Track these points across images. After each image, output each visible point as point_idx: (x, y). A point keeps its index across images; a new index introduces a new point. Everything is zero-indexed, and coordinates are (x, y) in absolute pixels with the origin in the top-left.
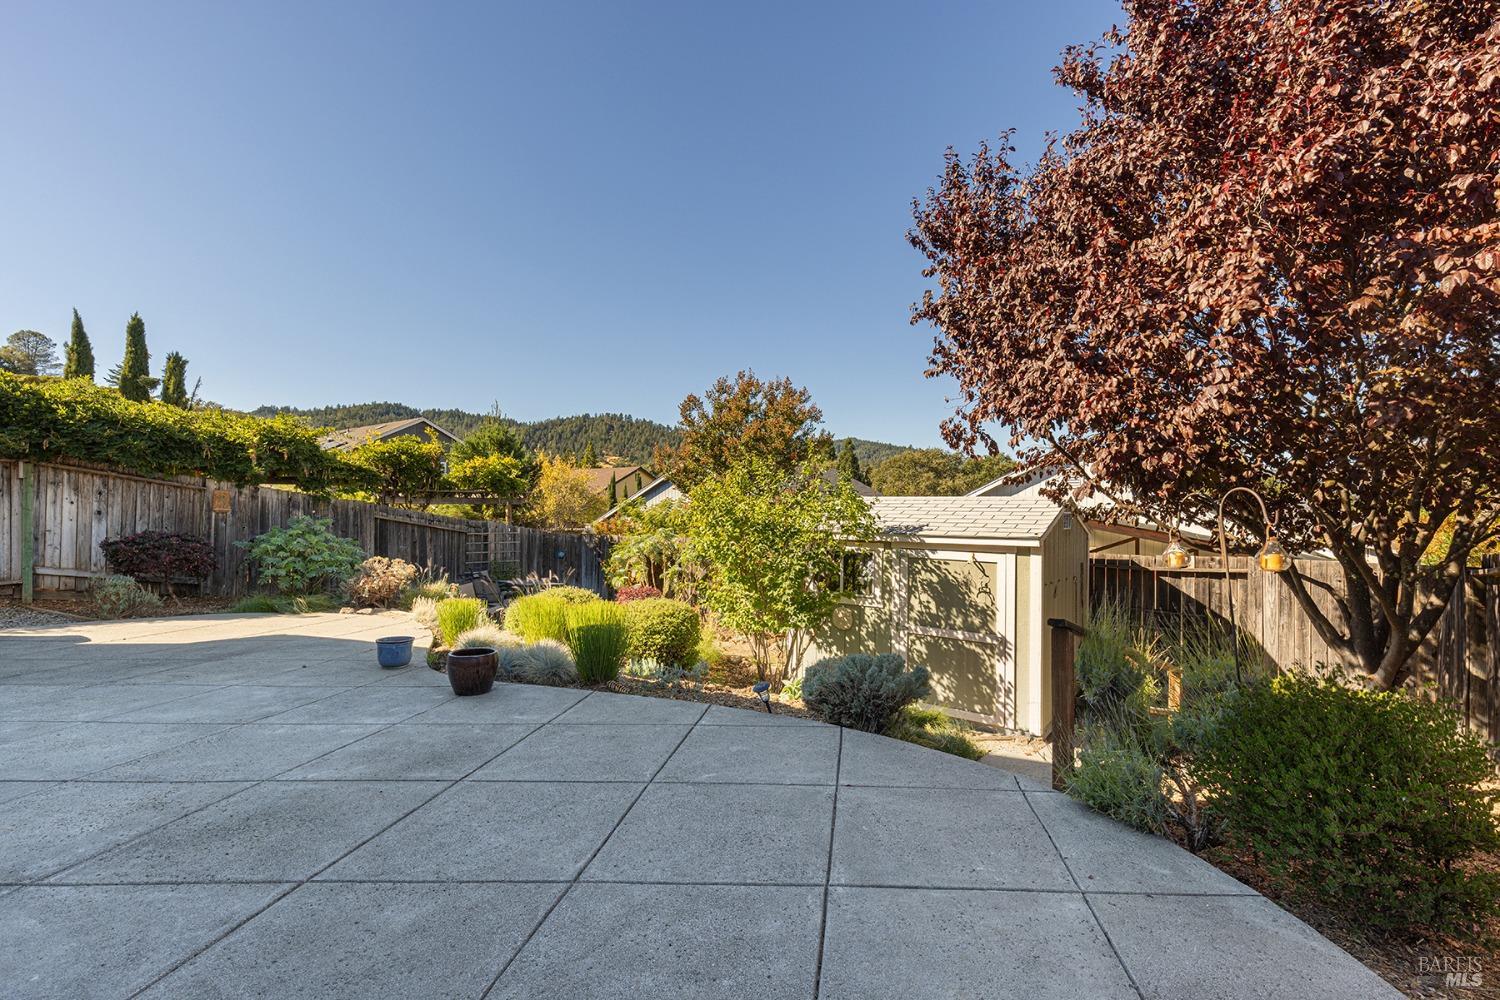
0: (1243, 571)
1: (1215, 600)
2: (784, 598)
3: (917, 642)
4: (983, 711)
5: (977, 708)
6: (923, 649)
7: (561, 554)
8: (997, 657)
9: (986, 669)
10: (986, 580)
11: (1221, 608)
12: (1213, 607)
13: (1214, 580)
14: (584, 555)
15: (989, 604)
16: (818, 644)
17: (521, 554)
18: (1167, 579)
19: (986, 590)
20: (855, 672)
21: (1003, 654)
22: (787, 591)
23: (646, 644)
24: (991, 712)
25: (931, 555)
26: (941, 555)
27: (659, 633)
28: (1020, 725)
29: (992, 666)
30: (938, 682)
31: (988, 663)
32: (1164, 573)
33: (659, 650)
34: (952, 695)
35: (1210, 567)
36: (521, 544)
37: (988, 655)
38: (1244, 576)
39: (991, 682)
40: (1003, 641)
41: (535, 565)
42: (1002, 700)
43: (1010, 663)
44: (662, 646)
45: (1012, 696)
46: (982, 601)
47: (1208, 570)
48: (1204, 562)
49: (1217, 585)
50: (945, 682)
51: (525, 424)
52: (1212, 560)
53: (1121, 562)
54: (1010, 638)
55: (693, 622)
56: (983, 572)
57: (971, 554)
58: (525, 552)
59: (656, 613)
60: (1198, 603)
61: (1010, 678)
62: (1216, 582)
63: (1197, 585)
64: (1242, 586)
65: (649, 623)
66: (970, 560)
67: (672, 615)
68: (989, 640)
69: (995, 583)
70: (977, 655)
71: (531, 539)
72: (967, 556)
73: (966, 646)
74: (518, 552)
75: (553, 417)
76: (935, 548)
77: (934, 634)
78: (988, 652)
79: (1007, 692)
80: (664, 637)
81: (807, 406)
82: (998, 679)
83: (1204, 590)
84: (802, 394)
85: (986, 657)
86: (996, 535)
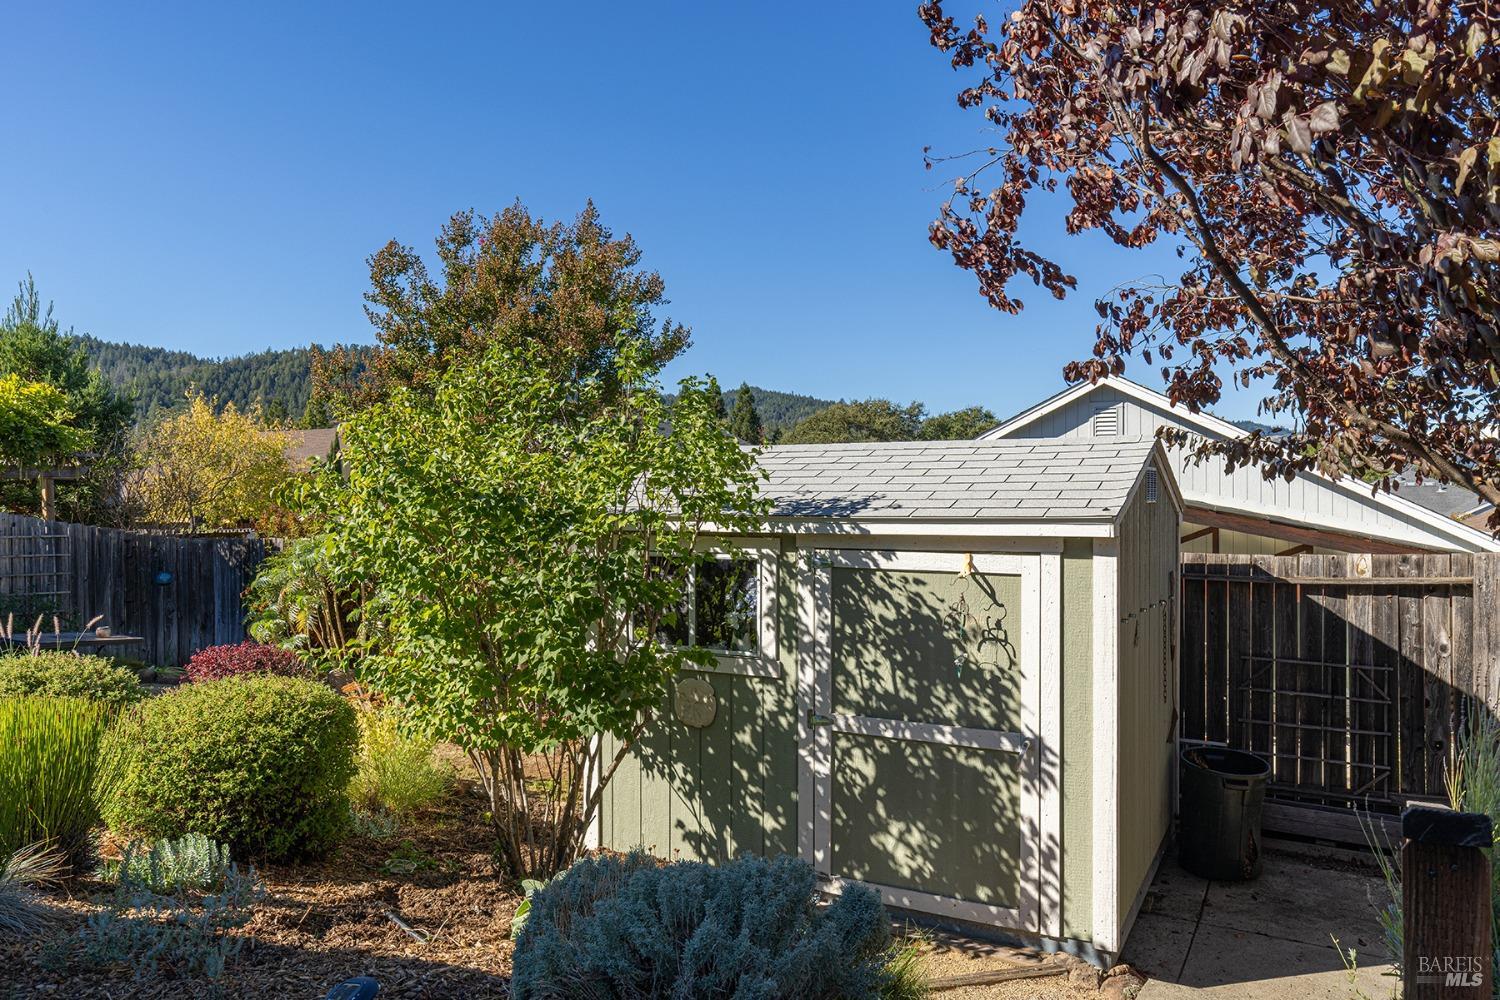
0: (1464, 579)
1: (1410, 637)
2: (541, 672)
3: (856, 752)
4: (994, 901)
5: (983, 893)
6: (869, 770)
7: (164, 577)
8: (1023, 781)
9: (1003, 808)
10: (997, 613)
11: (1420, 653)
12: (1405, 652)
13: (1408, 600)
14: (217, 580)
15: (1005, 665)
16: (644, 759)
17: (74, 578)
18: (1321, 600)
19: (997, 635)
20: (649, 937)
21: (1037, 775)
22: (548, 654)
23: (195, 796)
24: (1013, 903)
25: (884, 563)
26: (905, 560)
27: (231, 765)
28: (1076, 928)
29: (1014, 801)
30: (901, 839)
31: (1005, 795)
32: (1316, 589)
33: (231, 807)
34: (929, 868)
35: (1401, 574)
36: (74, 559)
37: (1005, 778)
38: (1466, 590)
39: (1013, 840)
40: (1037, 746)
41: (109, 600)
42: (1034, 874)
43: (1052, 795)
44: (240, 797)
45: (1056, 866)
46: (986, 657)
47: (1396, 580)
48: (1388, 564)
49: (1413, 608)
50: (915, 838)
51: (209, 362)
52: (1405, 561)
53: (1234, 568)
54: (1052, 741)
55: (339, 729)
56: (992, 595)
57: (965, 558)
58: (84, 574)
59: (231, 714)
60: (1376, 642)
61: (1050, 826)
62: (1411, 603)
63: (1377, 609)
64: (1460, 610)
65: (206, 741)
66: (964, 570)
67: (272, 718)
68: (1006, 745)
69: (1018, 620)
70: (979, 777)
71: (97, 549)
72: (958, 562)
73: (961, 758)
74: (66, 574)
75: (260, 351)
76: (890, 545)
77: (889, 734)
78: (1006, 769)
79: (1047, 858)
80: (244, 774)
81: (631, 273)
82: (1025, 828)
83: (1389, 618)
84: (623, 248)
85: (1000, 782)
86: (1020, 513)
